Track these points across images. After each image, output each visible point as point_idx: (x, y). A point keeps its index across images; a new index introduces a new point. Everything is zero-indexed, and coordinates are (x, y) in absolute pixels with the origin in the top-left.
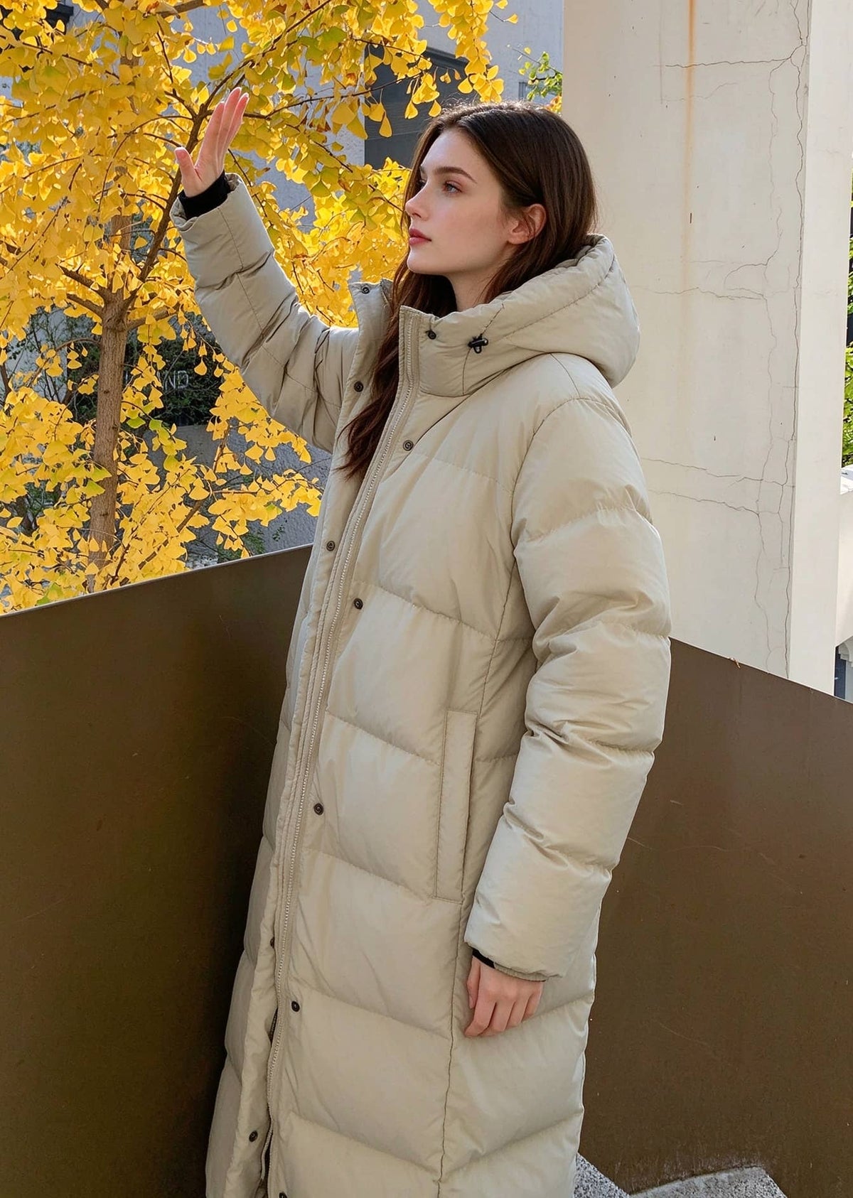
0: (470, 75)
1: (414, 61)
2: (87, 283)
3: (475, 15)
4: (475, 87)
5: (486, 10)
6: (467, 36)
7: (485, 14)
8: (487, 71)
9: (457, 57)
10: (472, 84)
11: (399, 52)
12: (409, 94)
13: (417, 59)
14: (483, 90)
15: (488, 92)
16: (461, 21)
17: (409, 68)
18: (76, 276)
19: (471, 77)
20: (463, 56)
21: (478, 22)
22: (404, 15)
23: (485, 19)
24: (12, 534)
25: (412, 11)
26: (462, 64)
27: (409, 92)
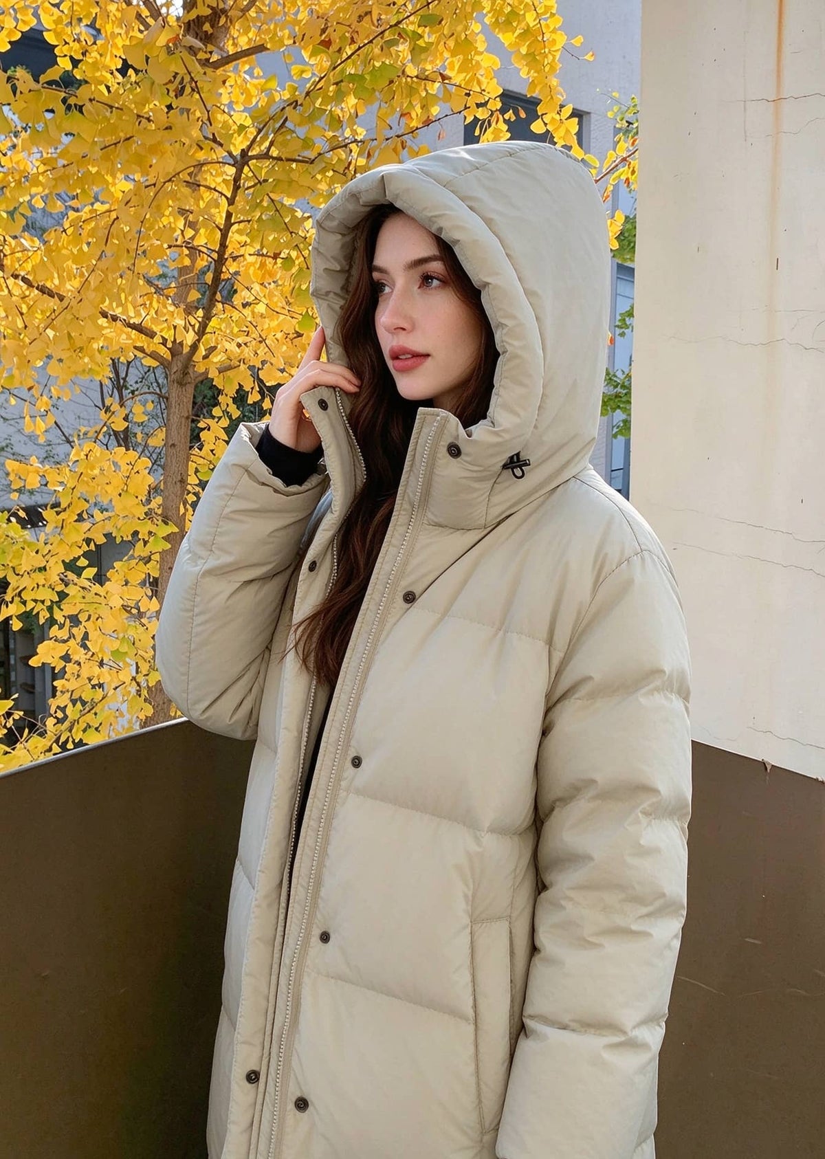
0: (543, 115)
1: (483, 101)
2: (151, 335)
3: (547, 50)
4: (548, 127)
5: (559, 46)
6: (538, 73)
7: (558, 50)
8: (560, 111)
9: (528, 96)
10: (546, 124)
11: (468, 92)
12: (477, 136)
13: (486, 100)
14: (556, 129)
15: (562, 132)
16: (532, 59)
17: (478, 108)
18: (138, 328)
19: (544, 116)
20: (534, 95)
21: (550, 57)
22: (473, 53)
23: (558, 55)
24: (87, 584)
25: (481, 49)
26: (535, 102)
27: (477, 133)
